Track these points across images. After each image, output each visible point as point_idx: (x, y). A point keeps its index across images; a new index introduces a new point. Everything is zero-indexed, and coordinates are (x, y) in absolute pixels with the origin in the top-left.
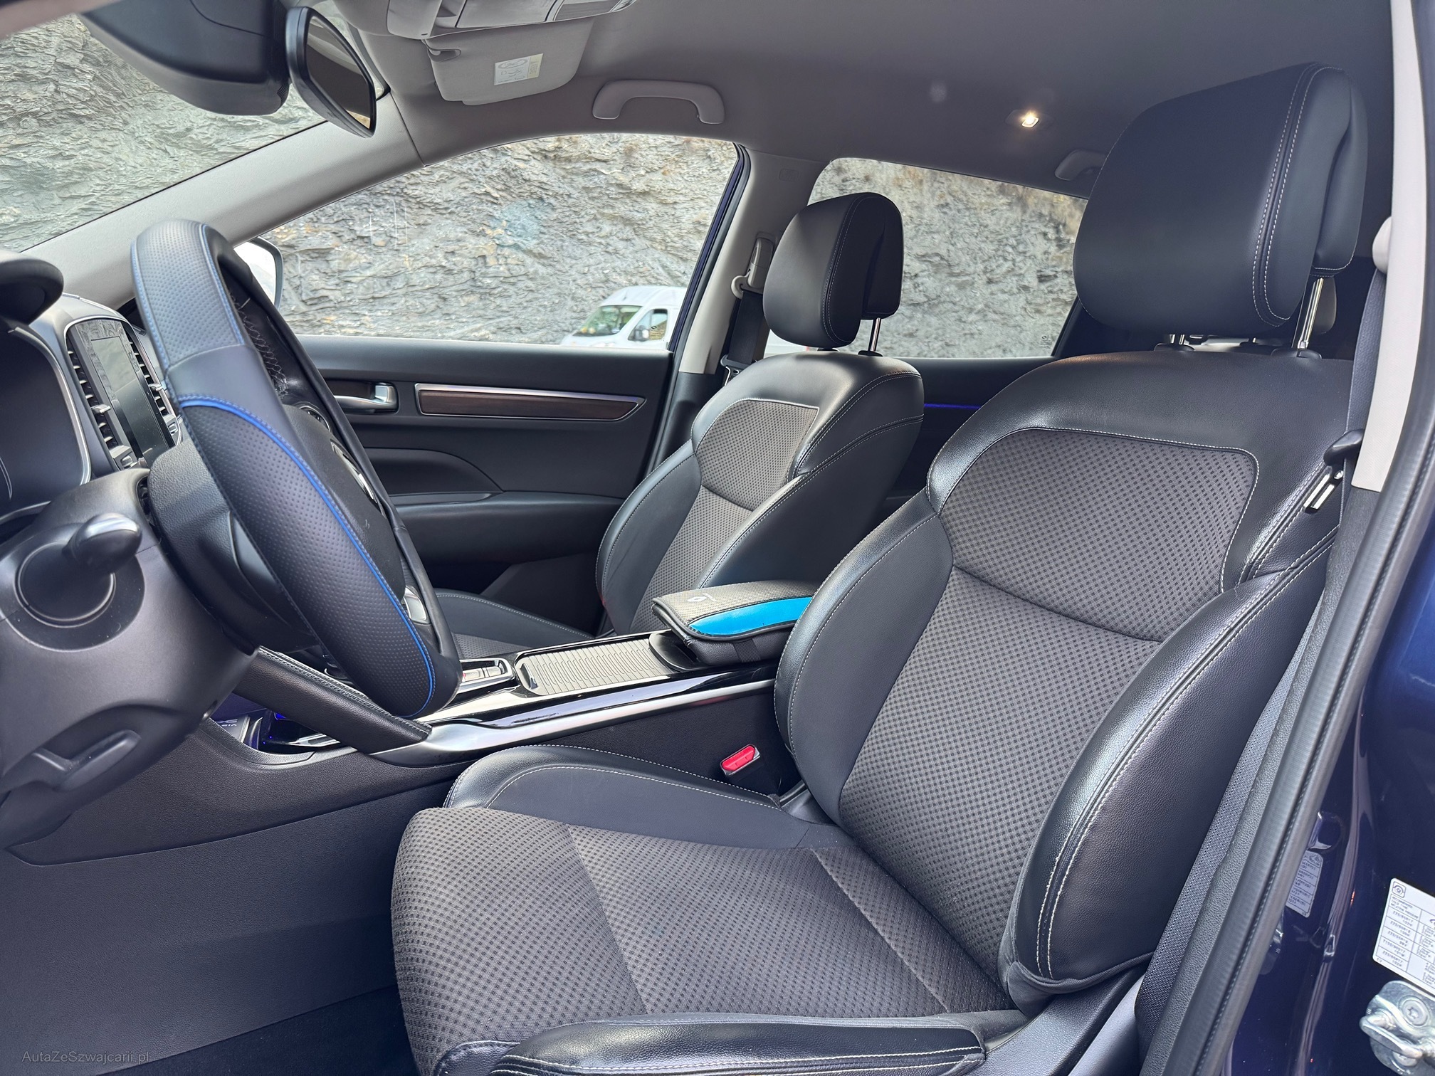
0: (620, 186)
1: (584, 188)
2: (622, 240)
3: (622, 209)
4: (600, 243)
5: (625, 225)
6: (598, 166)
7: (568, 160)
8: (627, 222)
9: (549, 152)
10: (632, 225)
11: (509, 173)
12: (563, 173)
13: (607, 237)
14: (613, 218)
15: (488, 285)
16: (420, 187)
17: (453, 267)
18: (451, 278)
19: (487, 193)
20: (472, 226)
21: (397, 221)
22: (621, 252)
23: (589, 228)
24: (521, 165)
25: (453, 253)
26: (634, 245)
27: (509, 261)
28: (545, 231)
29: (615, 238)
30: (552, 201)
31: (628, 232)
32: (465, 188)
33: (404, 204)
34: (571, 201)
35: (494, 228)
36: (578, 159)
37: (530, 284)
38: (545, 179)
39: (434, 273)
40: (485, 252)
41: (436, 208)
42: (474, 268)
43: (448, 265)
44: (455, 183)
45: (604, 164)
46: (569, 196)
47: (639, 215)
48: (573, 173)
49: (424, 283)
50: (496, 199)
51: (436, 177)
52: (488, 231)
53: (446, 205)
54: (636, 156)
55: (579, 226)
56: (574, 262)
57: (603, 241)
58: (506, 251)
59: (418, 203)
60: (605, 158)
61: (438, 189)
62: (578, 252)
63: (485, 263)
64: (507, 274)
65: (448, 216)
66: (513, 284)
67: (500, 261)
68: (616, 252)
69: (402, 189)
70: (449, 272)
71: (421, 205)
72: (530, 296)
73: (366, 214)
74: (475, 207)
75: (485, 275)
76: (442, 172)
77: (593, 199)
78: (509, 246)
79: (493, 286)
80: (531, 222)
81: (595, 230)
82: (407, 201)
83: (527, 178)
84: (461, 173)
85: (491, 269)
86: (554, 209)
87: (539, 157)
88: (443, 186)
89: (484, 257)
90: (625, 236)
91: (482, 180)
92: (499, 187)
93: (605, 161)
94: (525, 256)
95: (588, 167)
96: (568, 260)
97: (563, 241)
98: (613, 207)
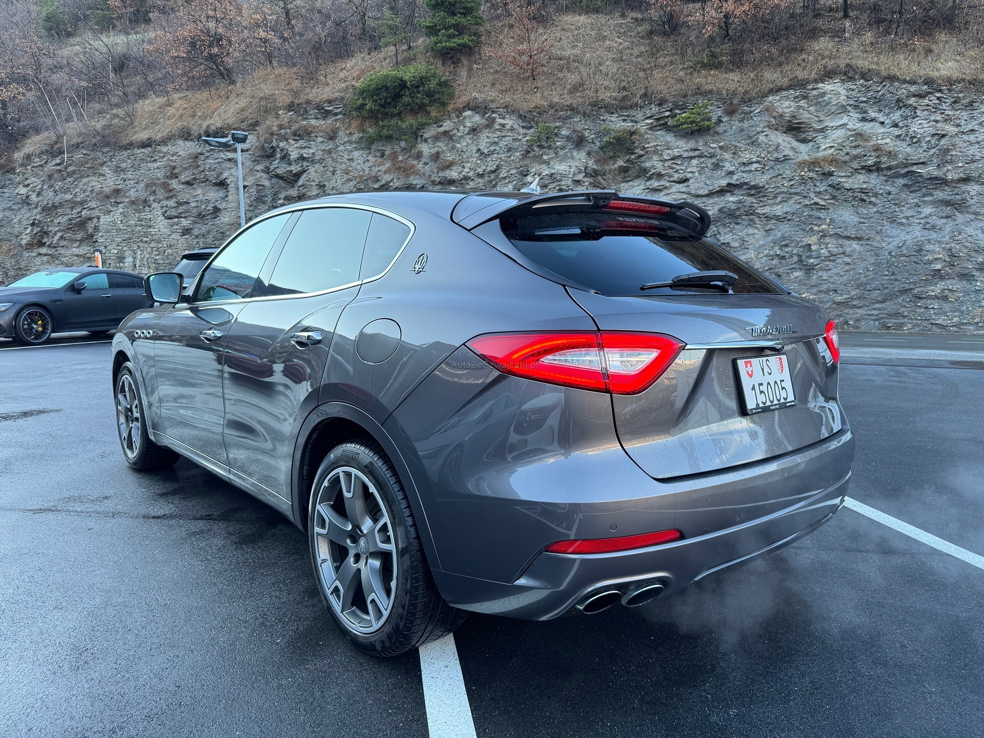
0: (936, 178)
1: (904, 185)
2: (942, 217)
3: (939, 195)
4: (920, 223)
5: (948, 206)
6: (914, 168)
7: (889, 168)
8: (947, 203)
9: (871, 166)
10: (953, 205)
11: (834, 187)
12: (885, 178)
13: (926, 217)
14: (933, 203)
15: (812, 263)
16: (767, 207)
17: (786, 254)
18: (784, 262)
19: (816, 204)
20: (803, 226)
21: (751, 231)
22: (937, 228)
23: (910, 213)
24: (843, 180)
25: (786, 246)
26: (954, 220)
27: (829, 245)
28: (866, 221)
29: (934, 217)
30: (873, 199)
31: (948, 210)
32: (800, 203)
33: (756, 219)
34: (890, 197)
35: (821, 225)
36: (897, 166)
37: (848, 260)
38: (865, 186)
39: (773, 259)
40: (810, 242)
41: (778, 219)
42: (800, 254)
43: (782, 254)
44: (792, 202)
45: (922, 166)
46: (889, 193)
47: (957, 197)
48: (894, 177)
49: (764, 267)
50: (824, 206)
51: (779, 199)
52: (816, 228)
53: (785, 216)
54: (954, 153)
55: (898, 214)
56: (892, 239)
57: (922, 221)
58: (827, 240)
59: (766, 217)
60: (921, 161)
61: (780, 206)
62: (895, 232)
63: (810, 249)
64: (827, 254)
65: (786, 222)
66: (834, 261)
67: (822, 247)
68: (933, 227)
69: (754, 211)
70: (783, 258)
71: (768, 218)
72: (847, 268)
73: (728, 229)
74: (805, 214)
75: (810, 257)
76: (783, 195)
77: (914, 191)
78: (831, 236)
79: (816, 263)
80: (852, 217)
81: (915, 214)
82: (759, 217)
83: (849, 188)
84: (796, 194)
85: (814, 253)
86: (874, 205)
87: (864, 172)
88: (785, 204)
89: (810, 245)
90: (944, 215)
91: (812, 195)
92: (827, 197)
93: (923, 163)
94: (844, 240)
95: (906, 170)
96: (886, 239)
97: (884, 226)
98: (932, 195)
